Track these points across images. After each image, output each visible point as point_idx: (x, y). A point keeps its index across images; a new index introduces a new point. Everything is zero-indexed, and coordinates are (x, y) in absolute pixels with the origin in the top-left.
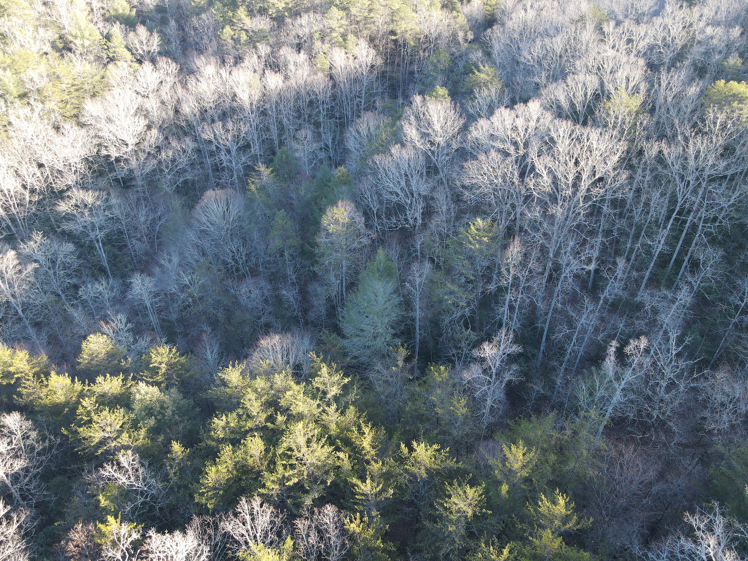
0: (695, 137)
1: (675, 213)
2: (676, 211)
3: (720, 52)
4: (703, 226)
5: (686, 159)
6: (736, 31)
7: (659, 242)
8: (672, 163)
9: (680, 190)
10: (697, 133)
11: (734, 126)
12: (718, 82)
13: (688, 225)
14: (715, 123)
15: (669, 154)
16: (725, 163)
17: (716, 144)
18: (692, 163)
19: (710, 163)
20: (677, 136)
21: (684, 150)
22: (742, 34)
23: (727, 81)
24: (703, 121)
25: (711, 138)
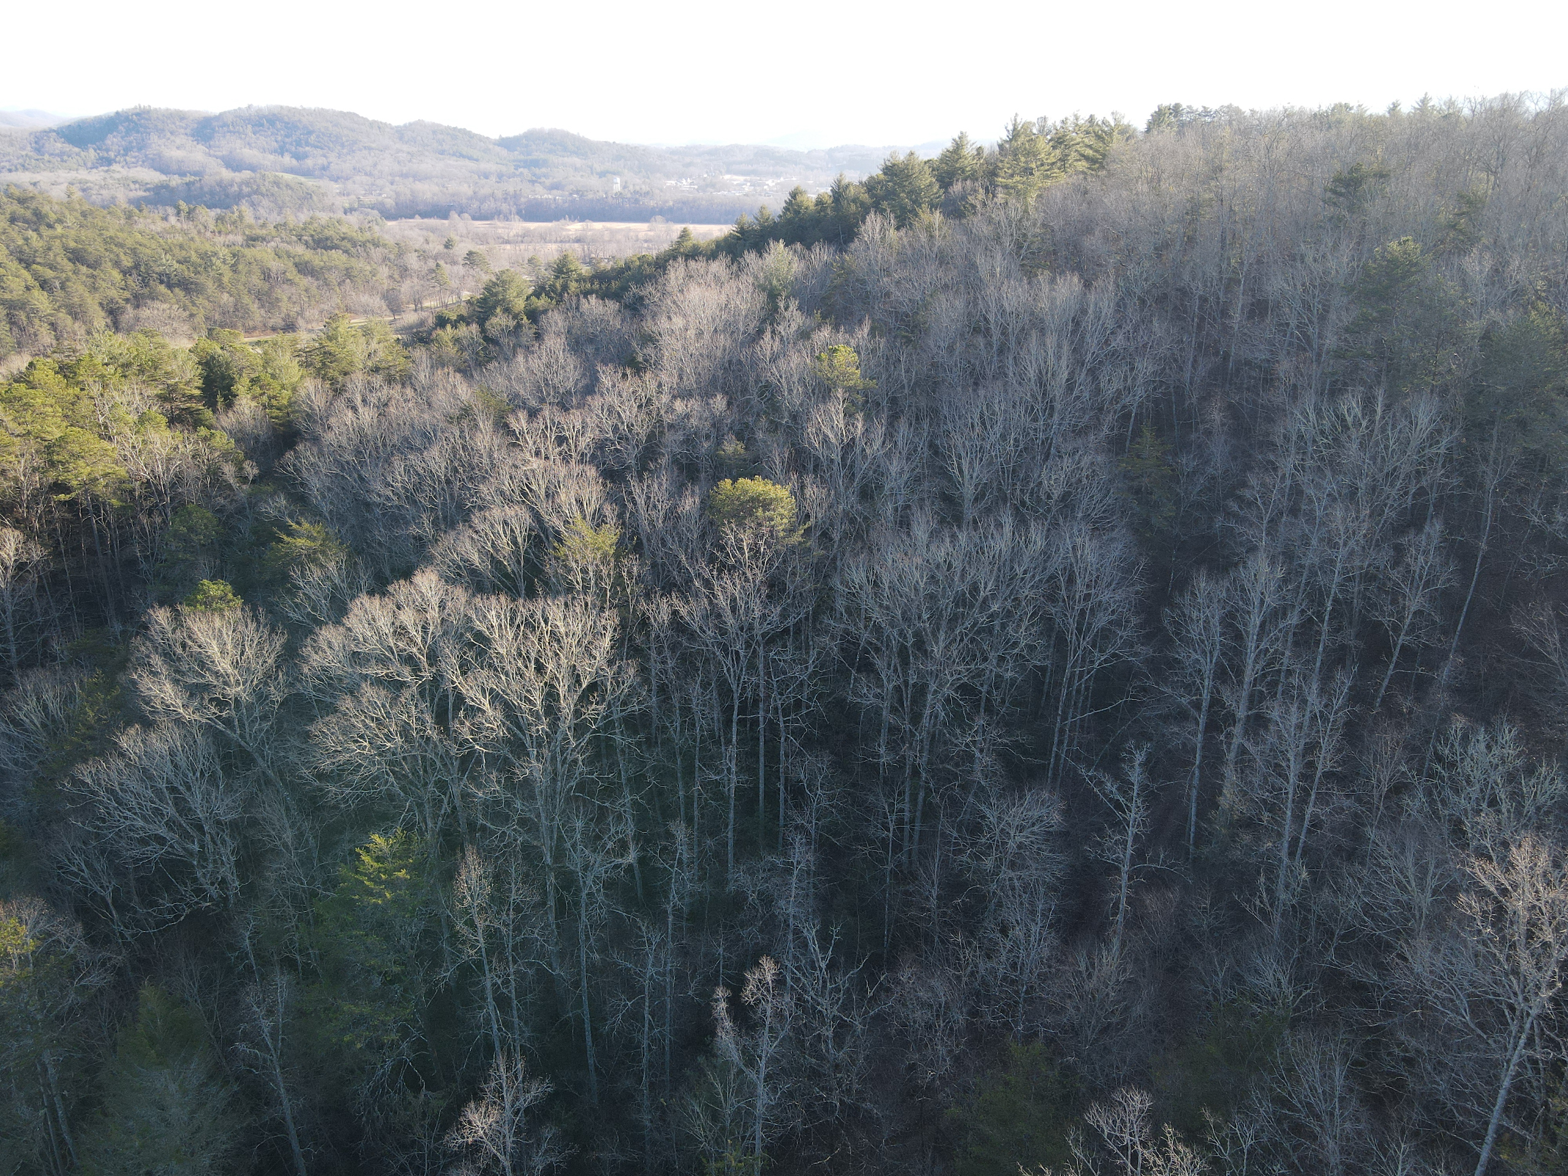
0: (719, 577)
1: (735, 713)
2: (736, 707)
3: (708, 437)
4: (785, 722)
5: (719, 616)
6: (719, 403)
7: (729, 769)
8: (701, 628)
9: (728, 670)
10: (720, 571)
11: (769, 547)
12: (721, 484)
13: (762, 726)
14: (741, 549)
15: (690, 613)
16: (779, 609)
17: (754, 581)
18: (730, 620)
19: (757, 614)
20: (692, 581)
21: (711, 602)
22: (729, 404)
23: (735, 481)
24: (722, 548)
25: (744, 573)
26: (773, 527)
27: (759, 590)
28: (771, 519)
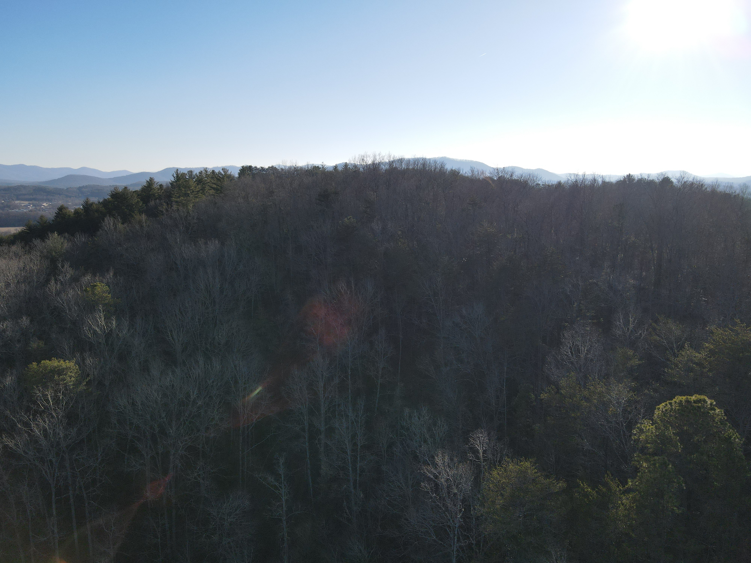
26: (65, 384)
27: (61, 421)
28: (64, 380)
